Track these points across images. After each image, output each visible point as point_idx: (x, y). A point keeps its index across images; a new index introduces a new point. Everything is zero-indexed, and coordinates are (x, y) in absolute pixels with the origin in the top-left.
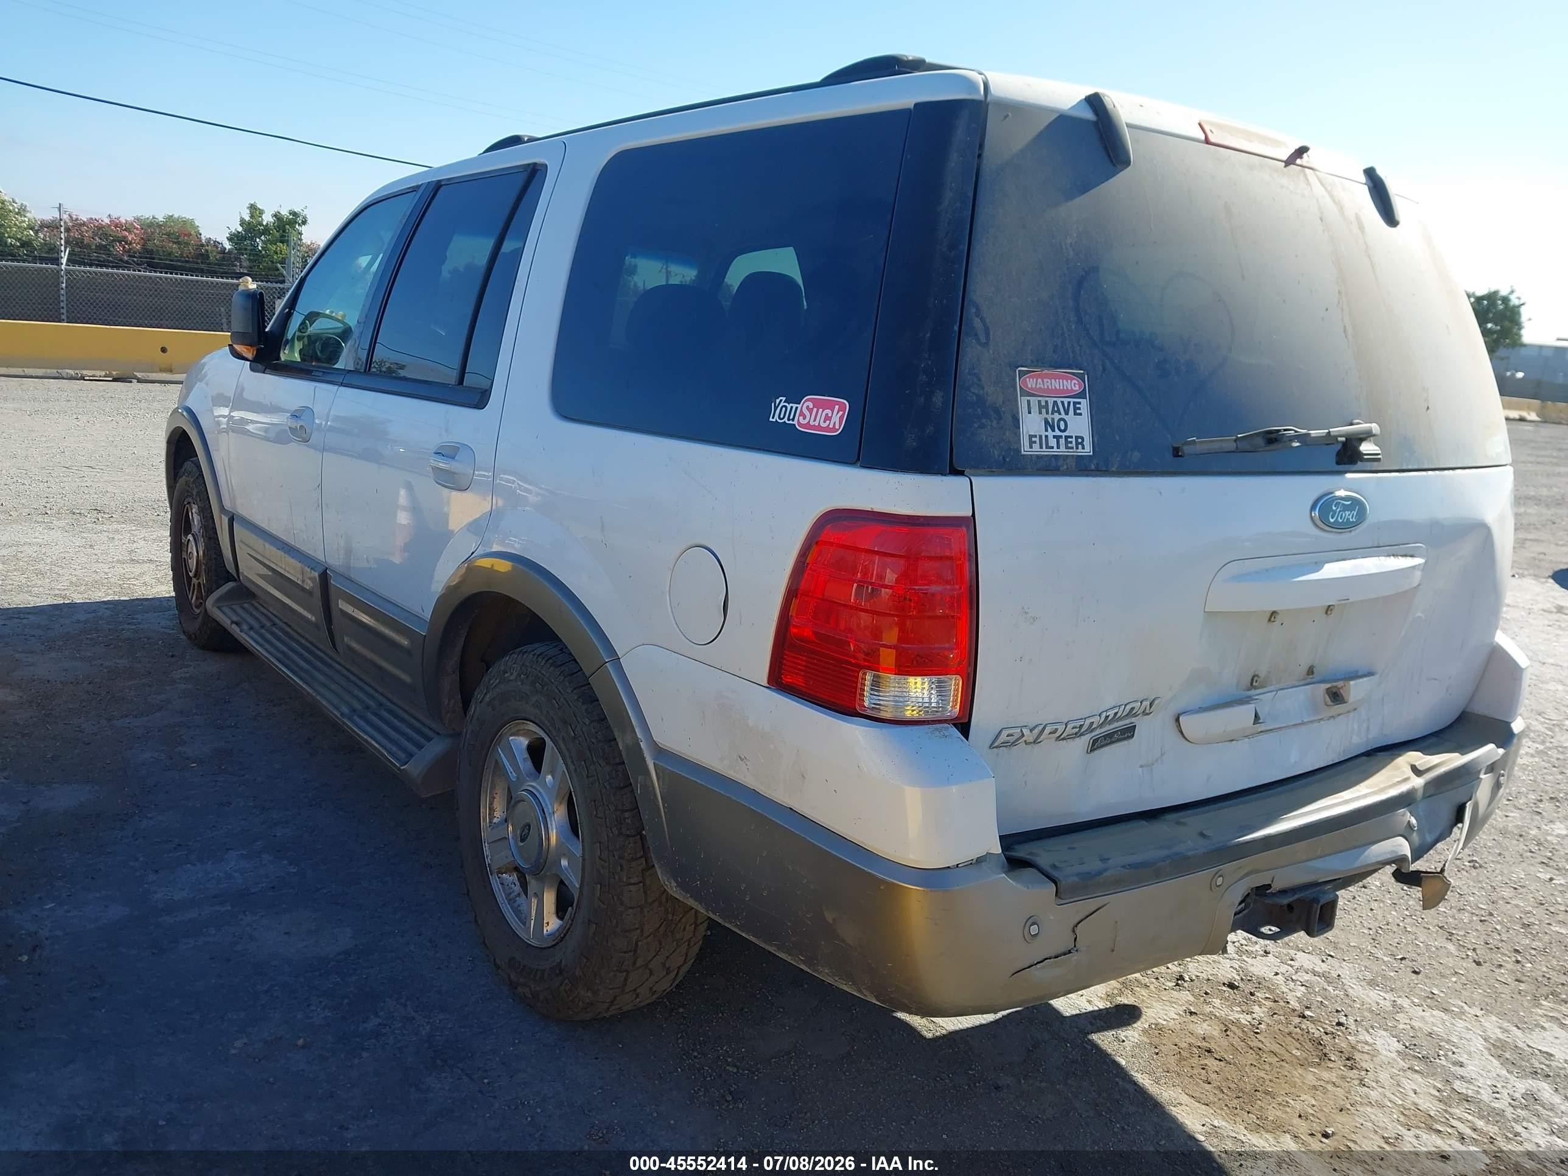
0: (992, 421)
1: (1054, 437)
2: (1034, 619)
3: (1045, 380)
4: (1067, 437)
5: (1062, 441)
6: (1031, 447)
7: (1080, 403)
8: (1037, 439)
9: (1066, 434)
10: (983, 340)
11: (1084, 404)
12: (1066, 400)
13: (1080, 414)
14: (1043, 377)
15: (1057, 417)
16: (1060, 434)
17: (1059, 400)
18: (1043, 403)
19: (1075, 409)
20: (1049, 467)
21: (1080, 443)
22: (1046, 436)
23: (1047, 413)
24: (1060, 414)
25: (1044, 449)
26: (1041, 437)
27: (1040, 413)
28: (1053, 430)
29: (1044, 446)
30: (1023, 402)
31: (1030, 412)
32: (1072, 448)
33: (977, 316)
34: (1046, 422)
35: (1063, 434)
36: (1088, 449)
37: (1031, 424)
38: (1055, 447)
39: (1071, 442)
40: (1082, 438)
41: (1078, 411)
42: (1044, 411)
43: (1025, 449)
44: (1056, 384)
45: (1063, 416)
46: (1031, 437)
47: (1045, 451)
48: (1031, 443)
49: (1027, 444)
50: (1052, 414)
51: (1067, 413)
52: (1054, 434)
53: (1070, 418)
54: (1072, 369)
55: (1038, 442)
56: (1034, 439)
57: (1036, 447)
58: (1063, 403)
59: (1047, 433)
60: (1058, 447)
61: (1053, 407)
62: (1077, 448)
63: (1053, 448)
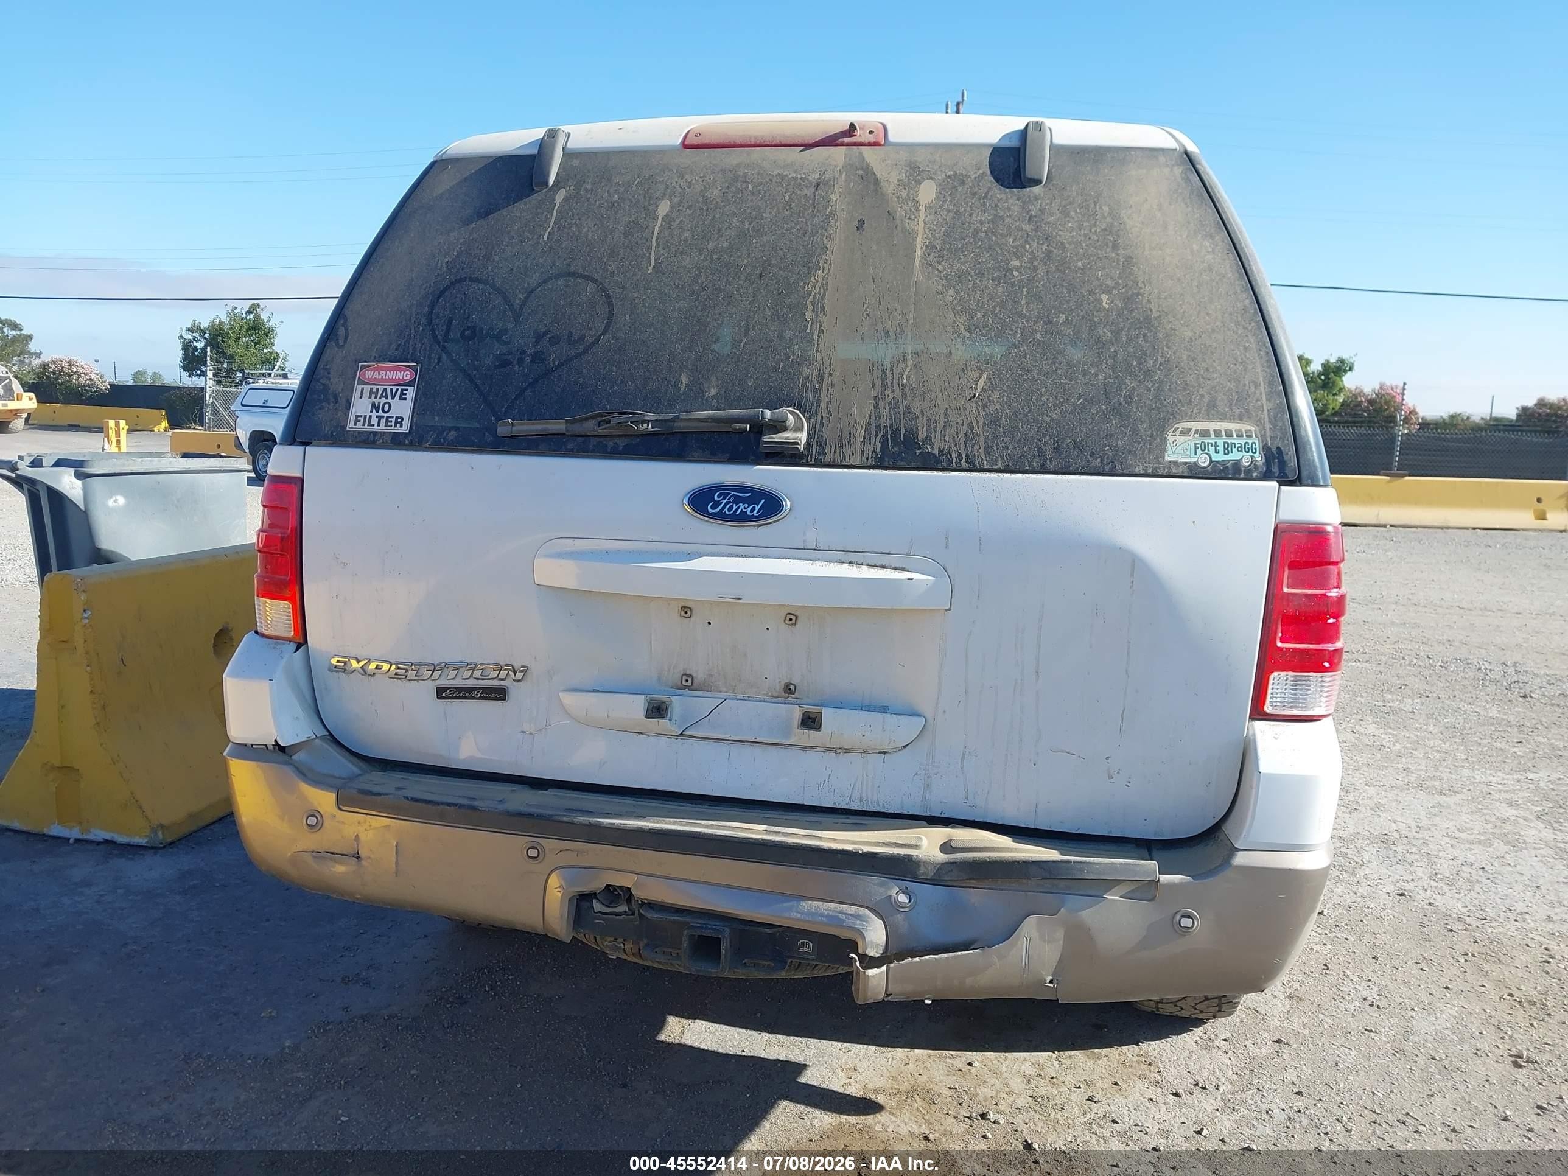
0: (329, 404)
1: (377, 417)
2: (345, 564)
3: (382, 372)
4: (388, 417)
5: (383, 421)
6: (355, 424)
7: (407, 390)
8: (362, 419)
9: (388, 414)
10: (341, 342)
11: (411, 391)
12: (394, 388)
13: (405, 399)
14: (379, 369)
15: (383, 400)
16: (383, 414)
17: (389, 388)
18: (374, 390)
19: (402, 394)
20: (368, 440)
21: (399, 423)
22: (370, 416)
23: (376, 398)
24: (387, 398)
25: (366, 426)
26: (365, 416)
27: (370, 397)
28: (378, 412)
29: (366, 424)
30: (358, 389)
31: (361, 397)
32: (391, 426)
33: (343, 326)
34: (373, 405)
35: (385, 415)
36: (405, 427)
37: (361, 406)
38: (376, 425)
39: (391, 422)
40: (402, 419)
41: (404, 396)
42: (373, 396)
43: (351, 426)
44: (390, 375)
45: (389, 400)
46: (357, 416)
47: (367, 428)
48: (357, 421)
49: (353, 422)
50: (380, 398)
51: (393, 398)
52: (378, 414)
53: (396, 402)
54: (408, 362)
55: (362, 421)
56: (359, 418)
57: (360, 425)
58: (391, 390)
59: (371, 414)
60: (379, 425)
61: (382, 394)
62: (395, 426)
63: (373, 425)
